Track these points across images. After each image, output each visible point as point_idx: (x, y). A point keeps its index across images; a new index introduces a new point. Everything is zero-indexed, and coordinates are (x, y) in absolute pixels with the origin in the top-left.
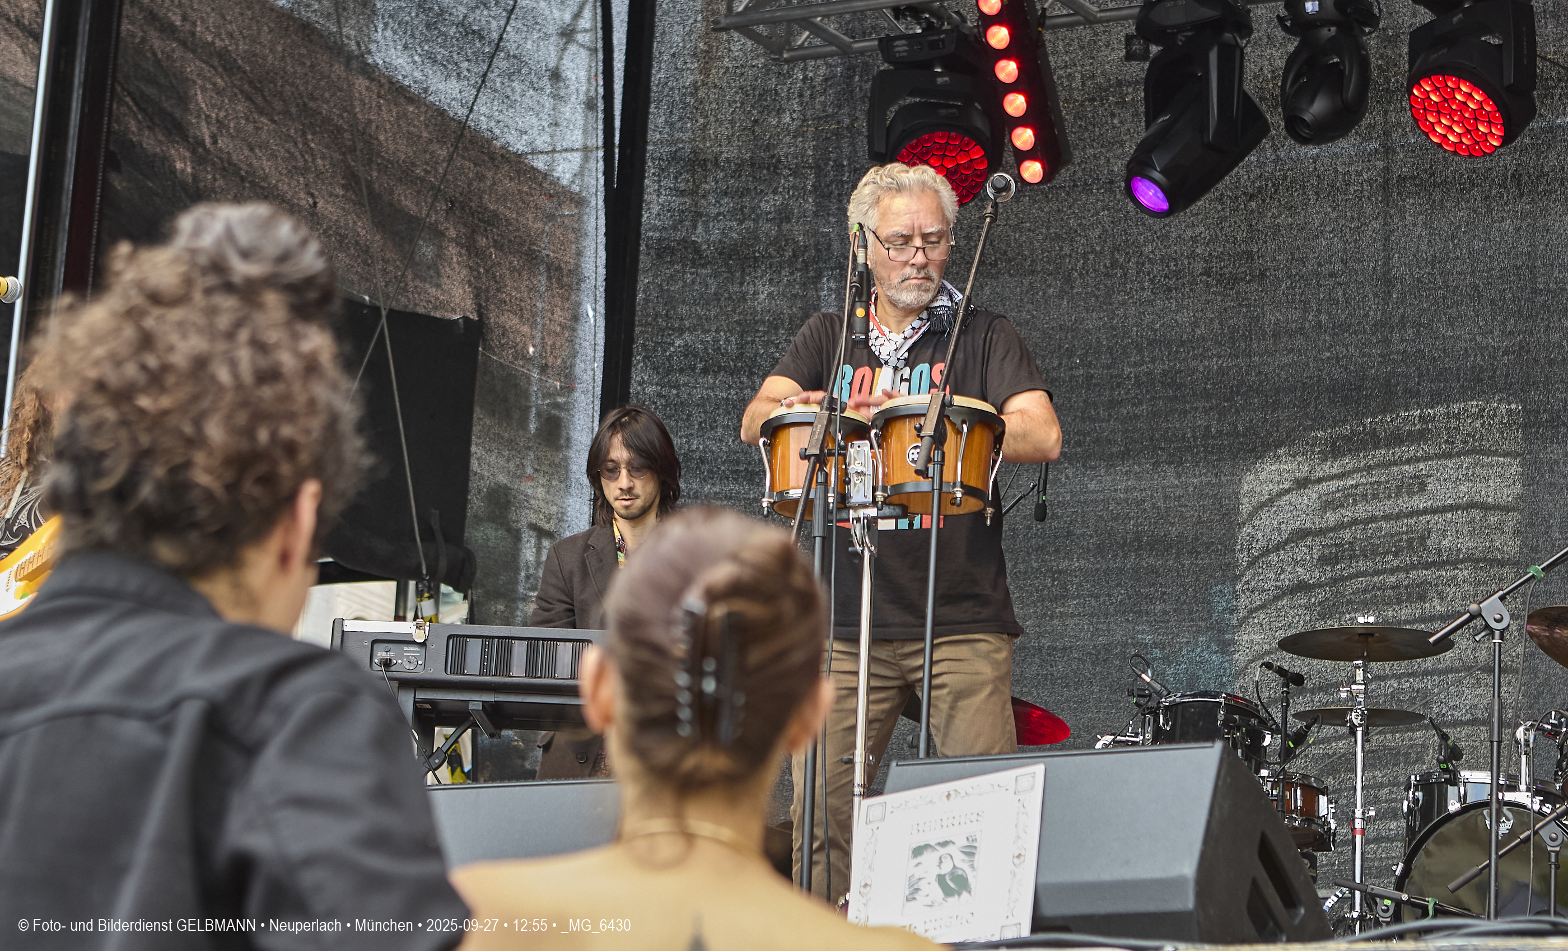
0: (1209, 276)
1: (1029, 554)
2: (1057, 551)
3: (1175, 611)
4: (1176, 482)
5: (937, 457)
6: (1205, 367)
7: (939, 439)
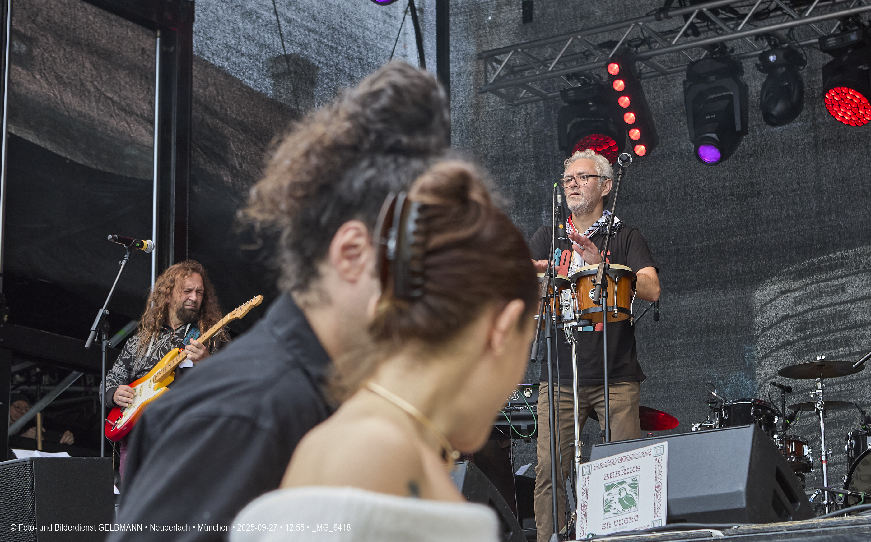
0: (733, 196)
1: (655, 339)
2: (668, 336)
3: (728, 361)
4: (724, 298)
5: (604, 294)
6: (734, 241)
7: (604, 285)
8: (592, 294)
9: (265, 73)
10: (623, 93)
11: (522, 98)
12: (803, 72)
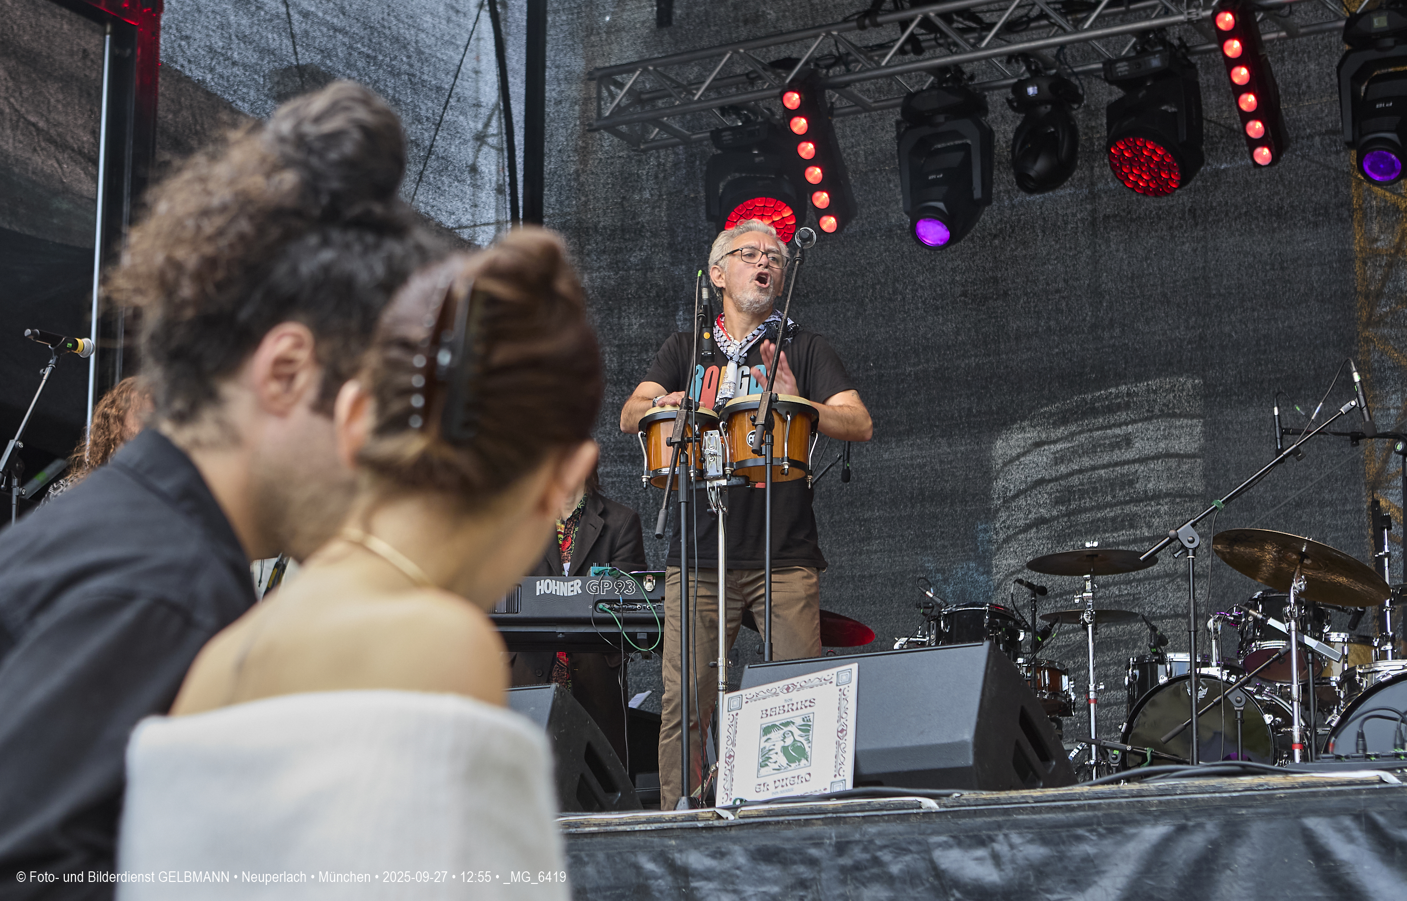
0: (966, 297)
1: (842, 508)
2: (862, 505)
3: (951, 545)
4: (948, 450)
5: (768, 440)
6: (966, 365)
7: (769, 426)
8: (751, 439)
9: (266, 92)
10: (805, 138)
11: (653, 140)
12: (1078, 114)
